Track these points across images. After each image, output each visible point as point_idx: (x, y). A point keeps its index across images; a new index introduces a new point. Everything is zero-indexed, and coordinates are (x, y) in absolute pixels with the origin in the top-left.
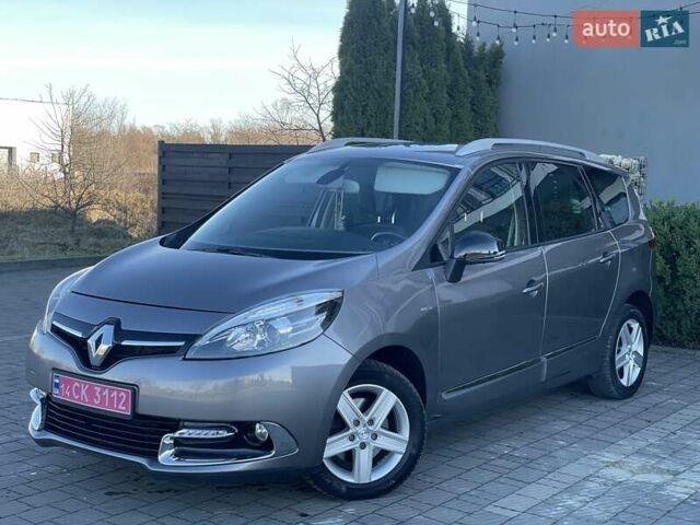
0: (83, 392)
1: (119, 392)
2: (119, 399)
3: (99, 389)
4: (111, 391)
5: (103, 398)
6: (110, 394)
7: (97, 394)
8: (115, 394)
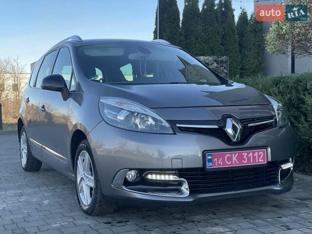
0: (234, 159)
1: (258, 152)
2: (259, 156)
3: (246, 154)
4: (254, 153)
5: (249, 158)
6: (253, 155)
7: (245, 157)
8: (256, 154)
